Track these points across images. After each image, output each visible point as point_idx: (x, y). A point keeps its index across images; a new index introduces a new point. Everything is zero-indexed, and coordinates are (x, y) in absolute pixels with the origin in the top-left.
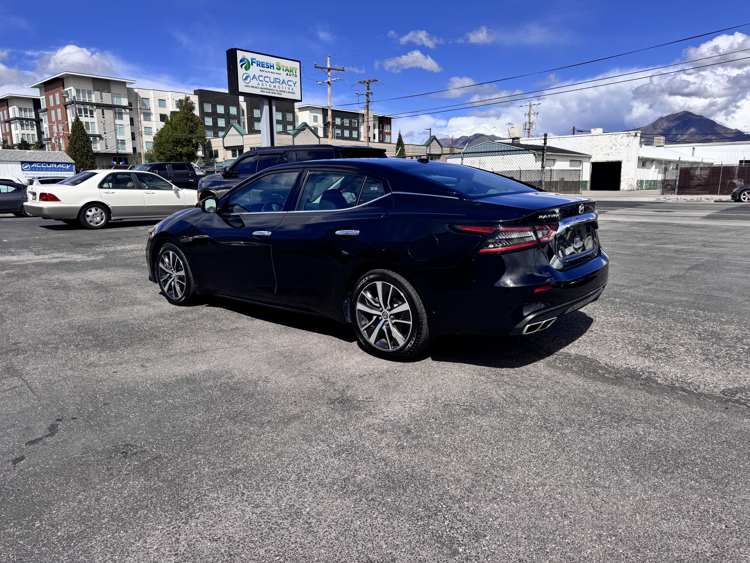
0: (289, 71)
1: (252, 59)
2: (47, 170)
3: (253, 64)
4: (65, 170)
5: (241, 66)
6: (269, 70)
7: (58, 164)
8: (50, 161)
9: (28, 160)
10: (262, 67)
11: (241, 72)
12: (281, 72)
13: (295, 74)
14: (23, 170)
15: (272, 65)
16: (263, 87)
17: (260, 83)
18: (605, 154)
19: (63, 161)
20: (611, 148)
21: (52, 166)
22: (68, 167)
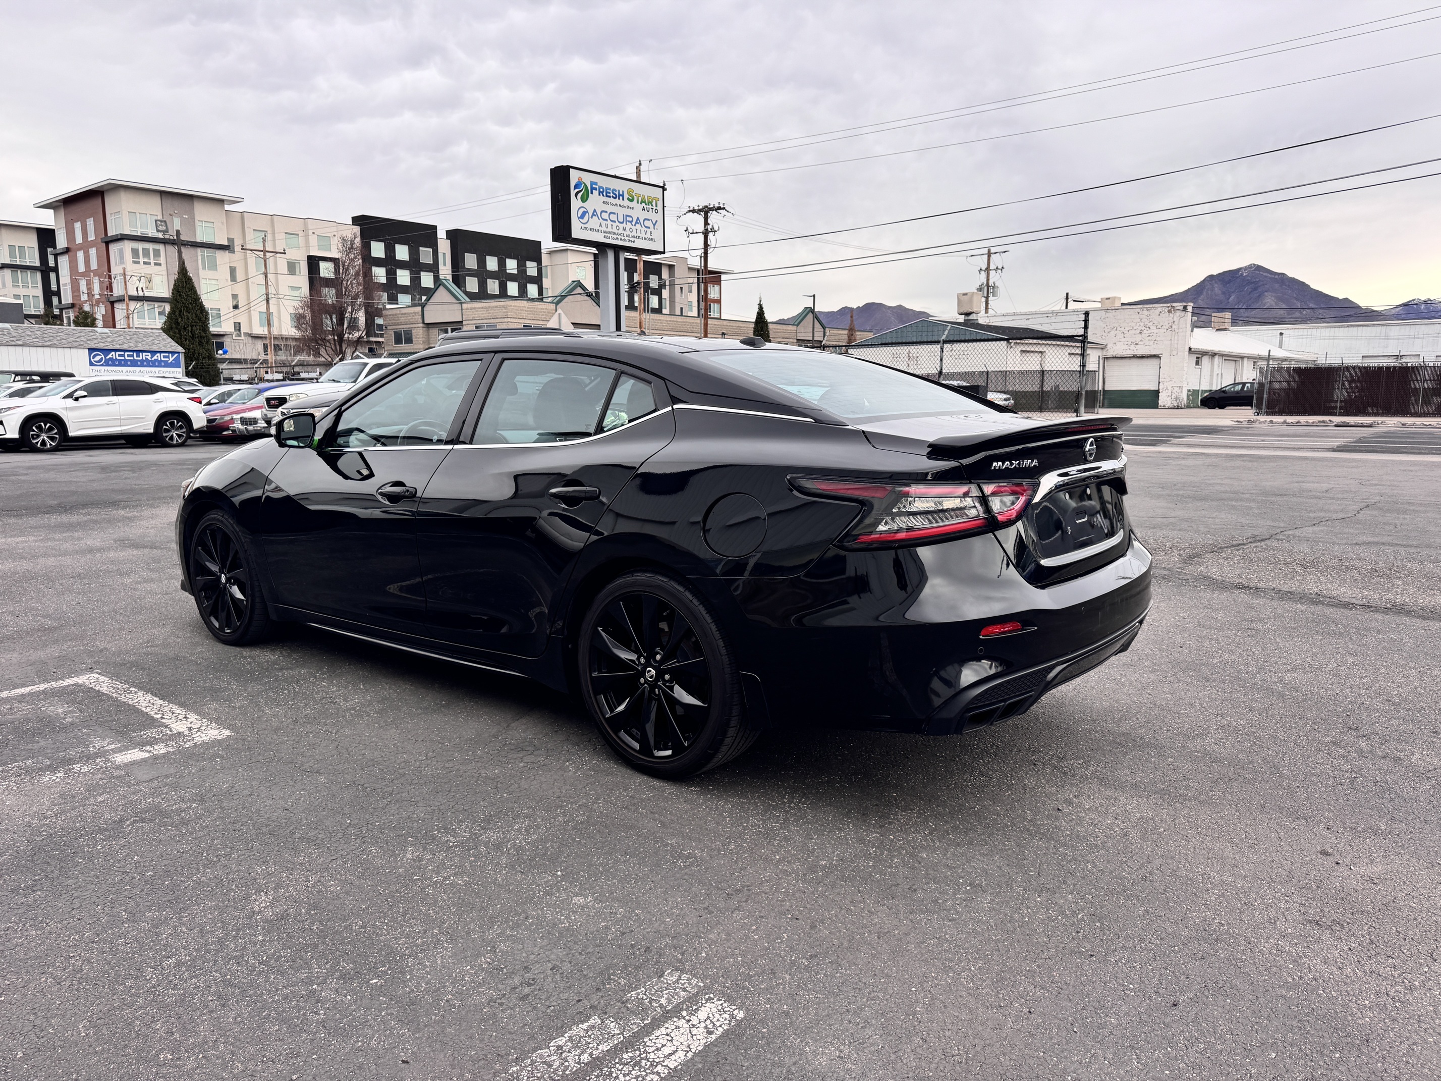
0: (647, 204)
1: (592, 183)
2: (134, 364)
3: (594, 191)
4: (167, 365)
5: (576, 195)
6: (616, 201)
7: (153, 353)
8: (140, 347)
9: (102, 346)
10: (607, 196)
11: (576, 204)
12: (634, 204)
13: (655, 208)
14: (91, 364)
15: (621, 193)
16: (607, 230)
17: (604, 223)
18: (1130, 343)
19: (163, 349)
20: (1141, 333)
21: (143, 356)
22: (171, 359)
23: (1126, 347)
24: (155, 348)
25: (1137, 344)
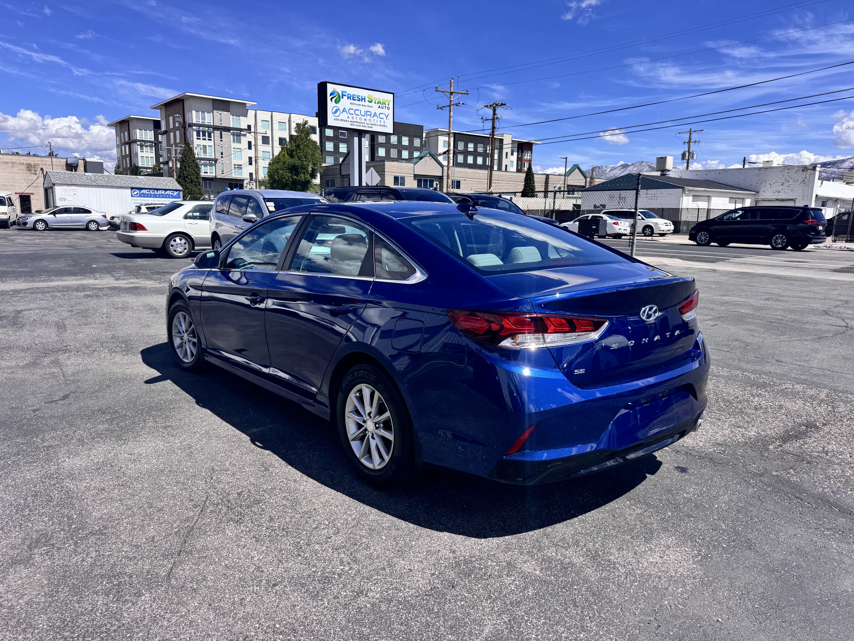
0: (382, 104)
1: (343, 92)
2: (155, 196)
3: (344, 97)
4: (173, 197)
5: (331, 99)
6: (360, 102)
7: (166, 190)
8: (159, 187)
9: (138, 186)
10: (353, 99)
11: (331, 105)
12: (372, 104)
13: (387, 106)
14: (132, 196)
15: (363, 97)
16: (353, 120)
17: (350, 116)
18: (774, 191)
19: (171, 188)
20: (782, 185)
21: (160, 192)
22: (175, 194)
23: (772, 194)
24: (167, 188)
25: (779, 192)
